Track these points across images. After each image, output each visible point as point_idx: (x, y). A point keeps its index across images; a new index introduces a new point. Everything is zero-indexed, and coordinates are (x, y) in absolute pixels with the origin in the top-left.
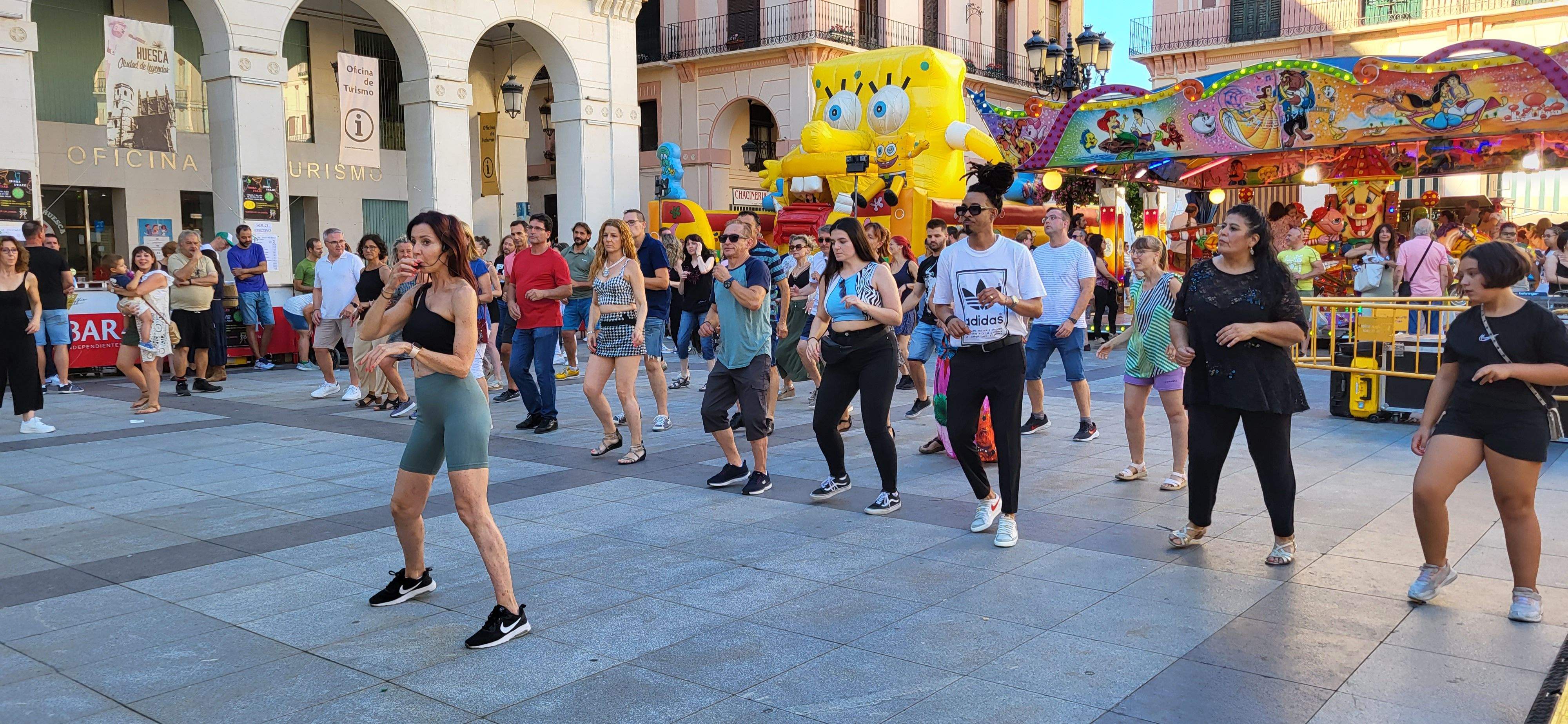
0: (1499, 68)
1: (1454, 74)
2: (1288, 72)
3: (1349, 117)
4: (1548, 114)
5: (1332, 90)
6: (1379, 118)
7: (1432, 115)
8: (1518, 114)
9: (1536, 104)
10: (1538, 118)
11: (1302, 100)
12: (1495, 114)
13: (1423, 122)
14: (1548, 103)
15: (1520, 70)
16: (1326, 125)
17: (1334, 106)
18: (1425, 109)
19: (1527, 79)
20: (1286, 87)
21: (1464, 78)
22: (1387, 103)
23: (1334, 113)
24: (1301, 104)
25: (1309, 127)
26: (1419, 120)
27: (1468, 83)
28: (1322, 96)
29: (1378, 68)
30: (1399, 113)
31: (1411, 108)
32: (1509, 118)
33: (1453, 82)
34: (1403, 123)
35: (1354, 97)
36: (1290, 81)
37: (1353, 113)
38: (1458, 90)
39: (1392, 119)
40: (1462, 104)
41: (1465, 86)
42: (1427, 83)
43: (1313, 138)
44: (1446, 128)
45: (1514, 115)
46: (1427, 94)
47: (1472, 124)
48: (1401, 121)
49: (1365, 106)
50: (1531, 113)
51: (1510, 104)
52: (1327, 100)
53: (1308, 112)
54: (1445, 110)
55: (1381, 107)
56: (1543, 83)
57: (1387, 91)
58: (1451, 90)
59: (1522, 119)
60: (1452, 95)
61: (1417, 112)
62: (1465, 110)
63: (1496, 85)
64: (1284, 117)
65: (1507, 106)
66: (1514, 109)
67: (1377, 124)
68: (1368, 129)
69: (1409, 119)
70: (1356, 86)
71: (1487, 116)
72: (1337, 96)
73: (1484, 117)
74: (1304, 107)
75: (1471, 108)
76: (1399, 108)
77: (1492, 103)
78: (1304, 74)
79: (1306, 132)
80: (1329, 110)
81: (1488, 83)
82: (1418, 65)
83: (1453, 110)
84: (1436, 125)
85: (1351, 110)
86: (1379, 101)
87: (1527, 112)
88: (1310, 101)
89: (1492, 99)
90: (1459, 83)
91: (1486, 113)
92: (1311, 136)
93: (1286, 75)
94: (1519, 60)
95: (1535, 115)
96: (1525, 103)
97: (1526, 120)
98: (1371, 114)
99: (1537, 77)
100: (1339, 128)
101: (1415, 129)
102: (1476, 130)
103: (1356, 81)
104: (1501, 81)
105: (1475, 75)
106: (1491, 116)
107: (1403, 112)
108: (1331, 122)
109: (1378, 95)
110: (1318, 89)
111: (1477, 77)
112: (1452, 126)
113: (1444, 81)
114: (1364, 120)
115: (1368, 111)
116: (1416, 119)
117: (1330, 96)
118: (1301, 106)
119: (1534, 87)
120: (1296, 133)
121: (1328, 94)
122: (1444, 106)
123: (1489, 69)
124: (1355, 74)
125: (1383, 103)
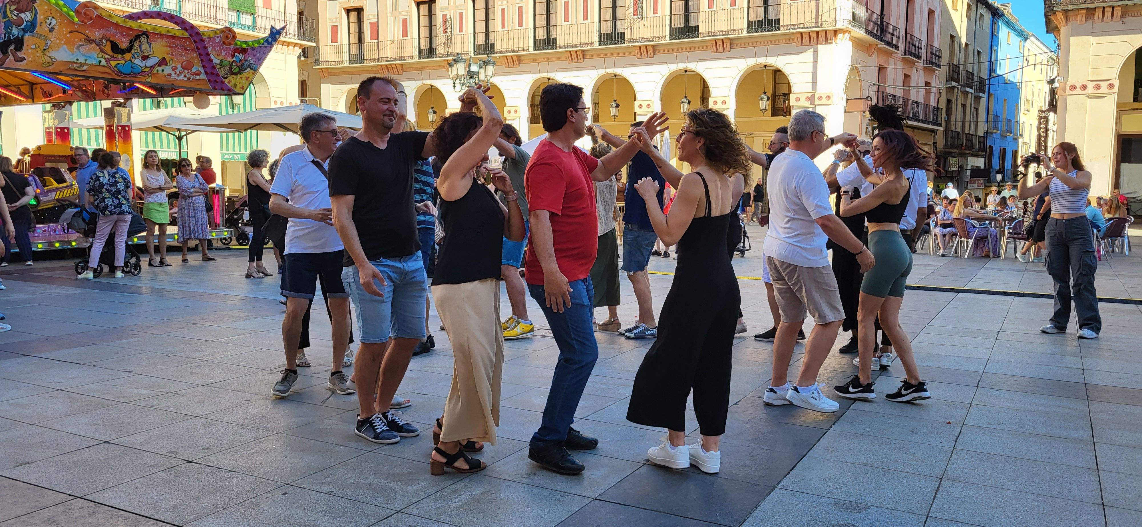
0: (174, 37)
1: (146, 34)
3: (61, 49)
4: (192, 77)
5: (54, 22)
6: (86, 56)
7: (123, 62)
8: (175, 74)
9: (187, 69)
10: (186, 79)
11: (25, 24)
12: (163, 70)
13: (115, 67)
14: (194, 70)
15: (185, 42)
16: (40, 52)
17: (52, 36)
18: (120, 56)
19: (186, 50)
20: (13, 7)
21: (151, 38)
22: (94, 45)
23: (49, 42)
24: (22, 27)
25: (24, 51)
26: (113, 63)
27: (153, 43)
28: (44, 25)
29: (96, 13)
30: (100, 55)
31: (110, 53)
32: (170, 75)
33: (143, 39)
34: (102, 64)
35: (70, 32)
36: (18, 3)
37: (65, 46)
38: (145, 47)
39: (94, 59)
40: (145, 58)
41: (150, 45)
42: (127, 35)
43: (25, 61)
44: (129, 74)
45: (173, 73)
46: (124, 44)
47: (147, 75)
48: (100, 62)
49: (77, 42)
50: (183, 74)
51: (173, 65)
52: (47, 29)
53: (27, 36)
54: (133, 60)
55: (88, 46)
56: (195, 55)
57: (97, 35)
58: (140, 46)
59: (177, 78)
60: (141, 50)
61: (113, 57)
62: (145, 63)
63: (169, 49)
64: (3, 36)
65: (171, 67)
66: (174, 69)
67: (82, 60)
68: (74, 62)
69: (106, 61)
70: (75, 24)
71: (157, 71)
72: (56, 28)
73: (155, 71)
74: (25, 30)
75: (150, 62)
76: (102, 51)
77: (163, 62)
79: (20, 54)
80: (46, 38)
81: (165, 46)
82: (127, 20)
83: (138, 62)
84: (124, 71)
85: (65, 43)
86: (88, 41)
87: (181, 73)
88: (32, 25)
89: (164, 58)
90: (147, 42)
91: (158, 68)
92: (23, 59)
94: (187, 35)
95: (185, 76)
96: (182, 67)
97: (179, 79)
98: (79, 50)
99: (193, 50)
100: (50, 57)
101: (109, 71)
102: (148, 80)
103: (76, 19)
104: (172, 47)
105: (158, 38)
106: (160, 72)
107: (103, 54)
108: (44, 50)
109: (89, 36)
110: (42, 17)
111: (159, 40)
112: (134, 74)
113: (138, 37)
114: (73, 54)
115: (78, 48)
116: (111, 62)
117: (50, 27)
118: (23, 29)
119: (189, 56)
120: (10, 54)
121: (50, 25)
122: (133, 56)
123: (168, 37)
124: (77, 12)
125: (92, 43)
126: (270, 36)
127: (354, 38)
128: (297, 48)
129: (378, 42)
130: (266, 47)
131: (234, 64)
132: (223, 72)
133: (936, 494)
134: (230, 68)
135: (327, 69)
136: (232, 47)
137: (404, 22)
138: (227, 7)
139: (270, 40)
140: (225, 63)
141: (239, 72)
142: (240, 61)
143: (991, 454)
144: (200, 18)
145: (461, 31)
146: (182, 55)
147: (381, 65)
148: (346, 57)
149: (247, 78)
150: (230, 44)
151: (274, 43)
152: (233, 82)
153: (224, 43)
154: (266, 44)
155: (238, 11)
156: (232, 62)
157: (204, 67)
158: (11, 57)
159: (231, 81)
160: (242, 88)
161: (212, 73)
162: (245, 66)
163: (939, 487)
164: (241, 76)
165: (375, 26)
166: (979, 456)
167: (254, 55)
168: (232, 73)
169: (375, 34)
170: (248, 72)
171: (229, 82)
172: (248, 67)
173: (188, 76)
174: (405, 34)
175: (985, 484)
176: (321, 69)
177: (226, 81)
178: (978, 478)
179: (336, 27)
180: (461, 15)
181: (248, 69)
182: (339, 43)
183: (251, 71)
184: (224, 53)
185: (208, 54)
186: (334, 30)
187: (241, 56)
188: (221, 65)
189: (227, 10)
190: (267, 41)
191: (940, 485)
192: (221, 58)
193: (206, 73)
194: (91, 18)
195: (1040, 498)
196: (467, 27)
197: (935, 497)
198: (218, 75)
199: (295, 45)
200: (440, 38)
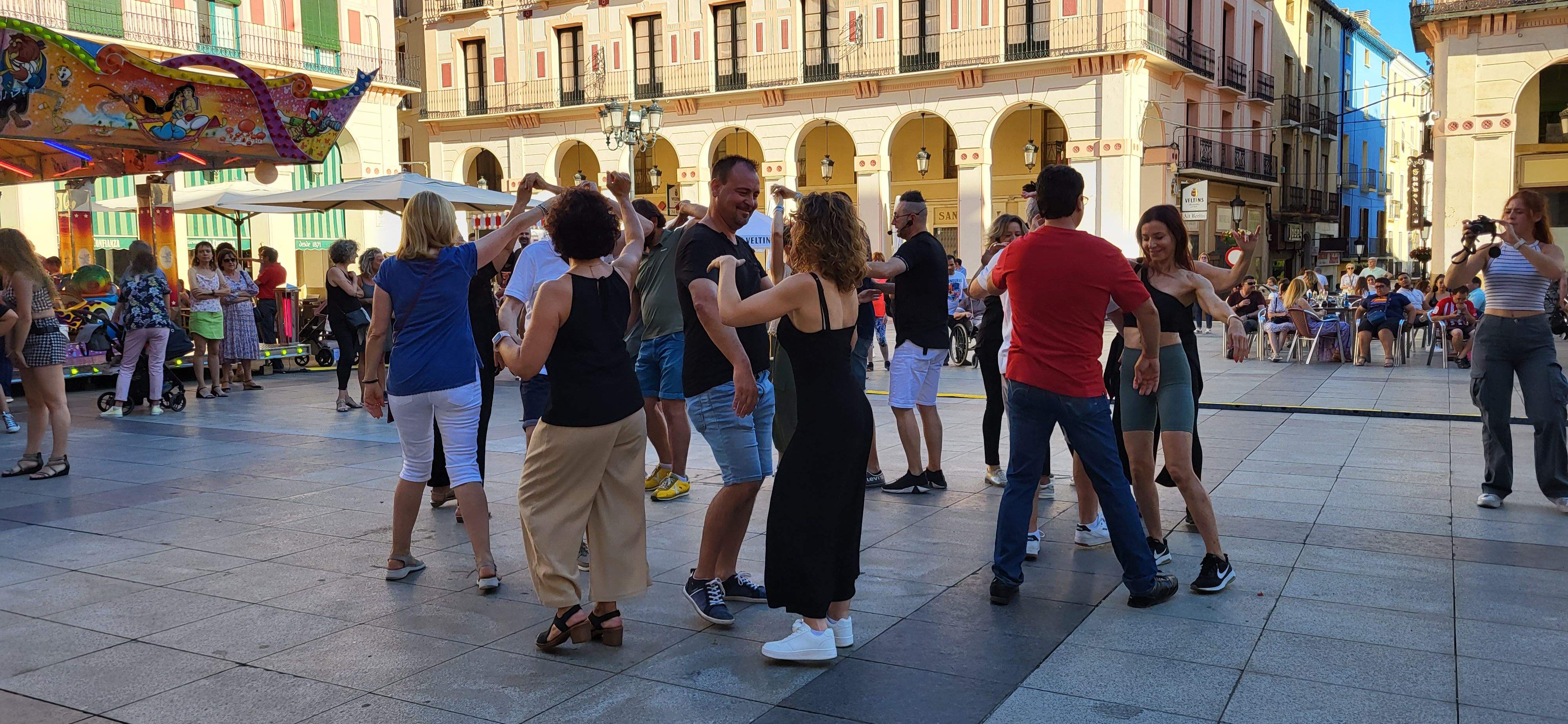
0: (229, 89)
1: (190, 86)
2: (21, 36)
3: (79, 110)
4: (253, 142)
5: (68, 73)
6: (111, 117)
7: (161, 124)
8: (231, 137)
9: (247, 131)
10: (245, 144)
11: (30, 76)
12: (214, 134)
13: (150, 130)
14: (255, 132)
15: (244, 95)
16: (50, 114)
17: (67, 92)
18: (156, 116)
19: (245, 105)
20: (14, 55)
21: (198, 90)
22: (122, 101)
23: (62, 100)
24: (27, 81)
25: (28, 112)
26: (148, 126)
27: (200, 97)
28: (54, 77)
29: (124, 59)
30: (130, 116)
31: (144, 112)
32: (223, 139)
33: (188, 93)
34: (132, 127)
35: (90, 86)
36: (21, 49)
37: (83, 105)
38: (190, 103)
39: (122, 120)
40: (190, 118)
41: (197, 100)
42: (166, 88)
43: (30, 126)
44: (171, 140)
45: (228, 137)
46: (162, 100)
47: (194, 139)
48: (130, 124)
49: (98, 99)
50: (241, 138)
51: (228, 126)
52: (59, 83)
53: (32, 92)
54: (174, 121)
55: (114, 104)
56: (257, 112)
57: (125, 88)
58: (184, 102)
59: (233, 143)
60: (184, 107)
61: (148, 118)
62: (191, 125)
63: (222, 105)
65: (224, 128)
66: (229, 131)
67: (105, 122)
68: (95, 126)
69: (138, 123)
70: (96, 75)
71: (207, 134)
72: (71, 81)
73: (204, 135)
74: (30, 86)
75: (197, 123)
76: (132, 110)
78: (41, 44)
79: (24, 118)
80: (58, 95)
81: (216, 101)
82: (166, 68)
83: (181, 123)
84: (162, 136)
85: (84, 101)
86: (114, 97)
87: (238, 136)
88: (39, 79)
89: (215, 117)
90: (193, 96)
91: (208, 131)
92: (27, 124)
93: (18, 40)
94: (245, 85)
95: (244, 141)
96: (239, 128)
97: (236, 144)
98: (102, 110)
99: (254, 105)
100: (64, 120)
101: (142, 136)
102: (195, 147)
103: (98, 69)
104: (227, 102)
105: (207, 90)
106: (210, 135)
107: (135, 115)
108: (56, 110)
109: (115, 90)
110: (52, 67)
111: (209, 93)
112: (175, 139)
113: (181, 90)
114: (94, 115)
115: (101, 107)
116: (145, 125)
117: (64, 79)
118: (26, 84)
119: (248, 113)
120: (10, 117)
121: (62, 77)
122: (174, 116)
123: (220, 88)
124: (99, 59)
125: (119, 100)
126: (356, 84)
127: (473, 80)
128: (396, 96)
129: (506, 85)
130: (352, 98)
131: (309, 123)
132: (295, 134)
133: (1233, 692)
134: (304, 128)
135: (438, 122)
136: (306, 100)
137: (541, 57)
138: (301, 43)
139: (357, 88)
140: (297, 121)
141: (316, 133)
142: (317, 118)
143: (1312, 636)
144: (266, 59)
145: (617, 66)
146: (239, 113)
147: (510, 116)
148: (463, 107)
149: (327, 141)
150: (304, 96)
151: (362, 92)
152: (309, 147)
153: (295, 94)
154: (352, 94)
155: (316, 48)
156: (307, 120)
157: (269, 127)
158: (12, 121)
159: (306, 145)
160: (320, 154)
161: (280, 136)
162: (324, 125)
163: (1238, 682)
164: (319, 138)
165: (501, 64)
166: (1297, 640)
167: (337, 110)
168: (307, 135)
169: (501, 74)
170: (327, 133)
171: (303, 146)
172: (329, 125)
173: (247, 140)
174: (541, 73)
175: (1301, 676)
176: (429, 122)
177: (299, 145)
178: (1292, 669)
179: (449, 65)
180: (616, 45)
181: (329, 128)
182: (453, 87)
183: (332, 131)
184: (295, 108)
185: (274, 111)
186: (447, 69)
187: (318, 112)
188: (291, 123)
189: (301, 47)
190: (353, 90)
191: (1239, 679)
192: (291, 114)
193: (272, 135)
194: (118, 67)
195: (1374, 695)
196: (625, 61)
197: (1231, 695)
198: (288, 138)
199: (393, 91)
200: (588, 78)
